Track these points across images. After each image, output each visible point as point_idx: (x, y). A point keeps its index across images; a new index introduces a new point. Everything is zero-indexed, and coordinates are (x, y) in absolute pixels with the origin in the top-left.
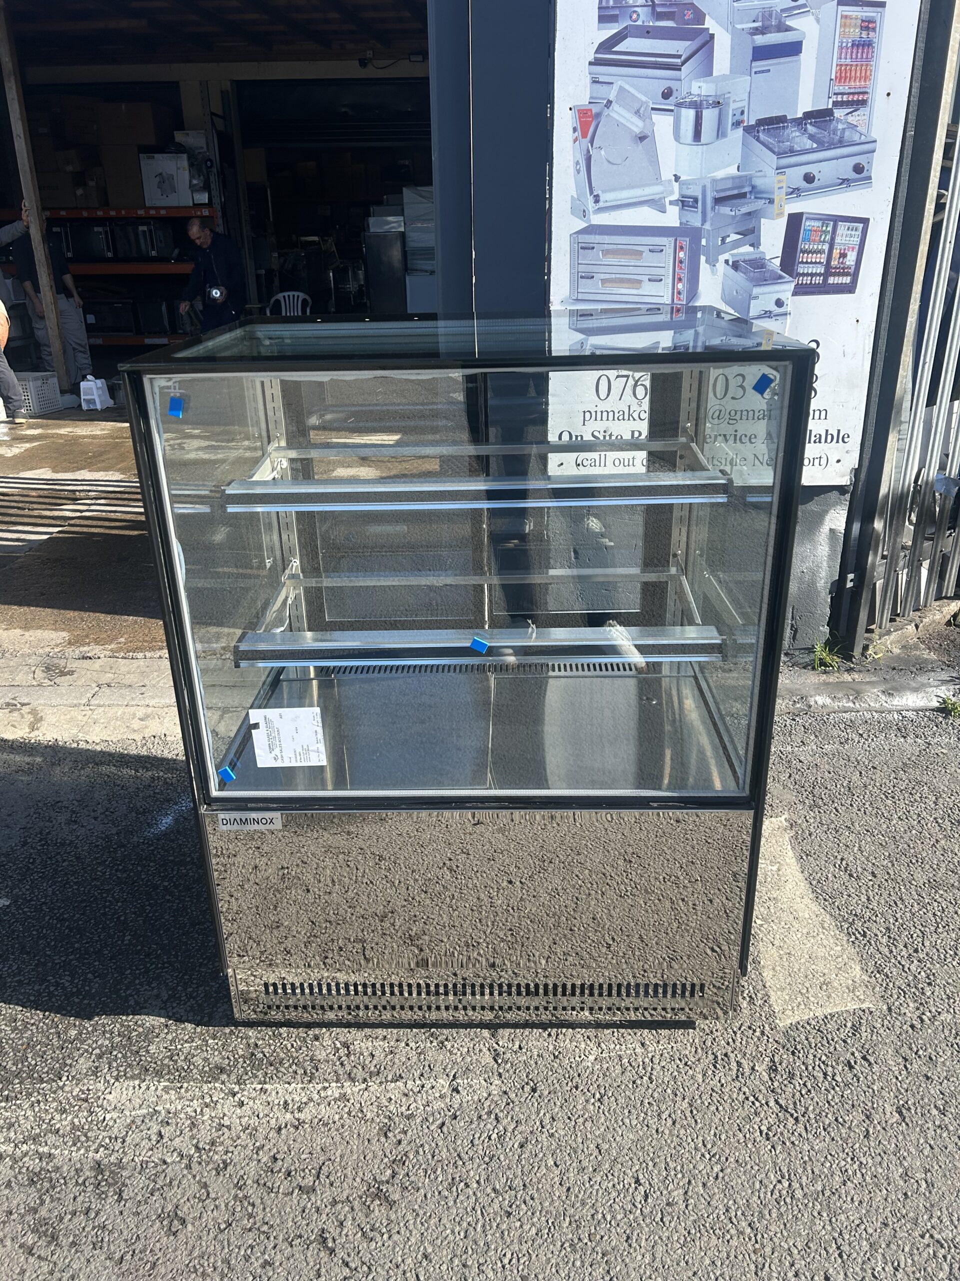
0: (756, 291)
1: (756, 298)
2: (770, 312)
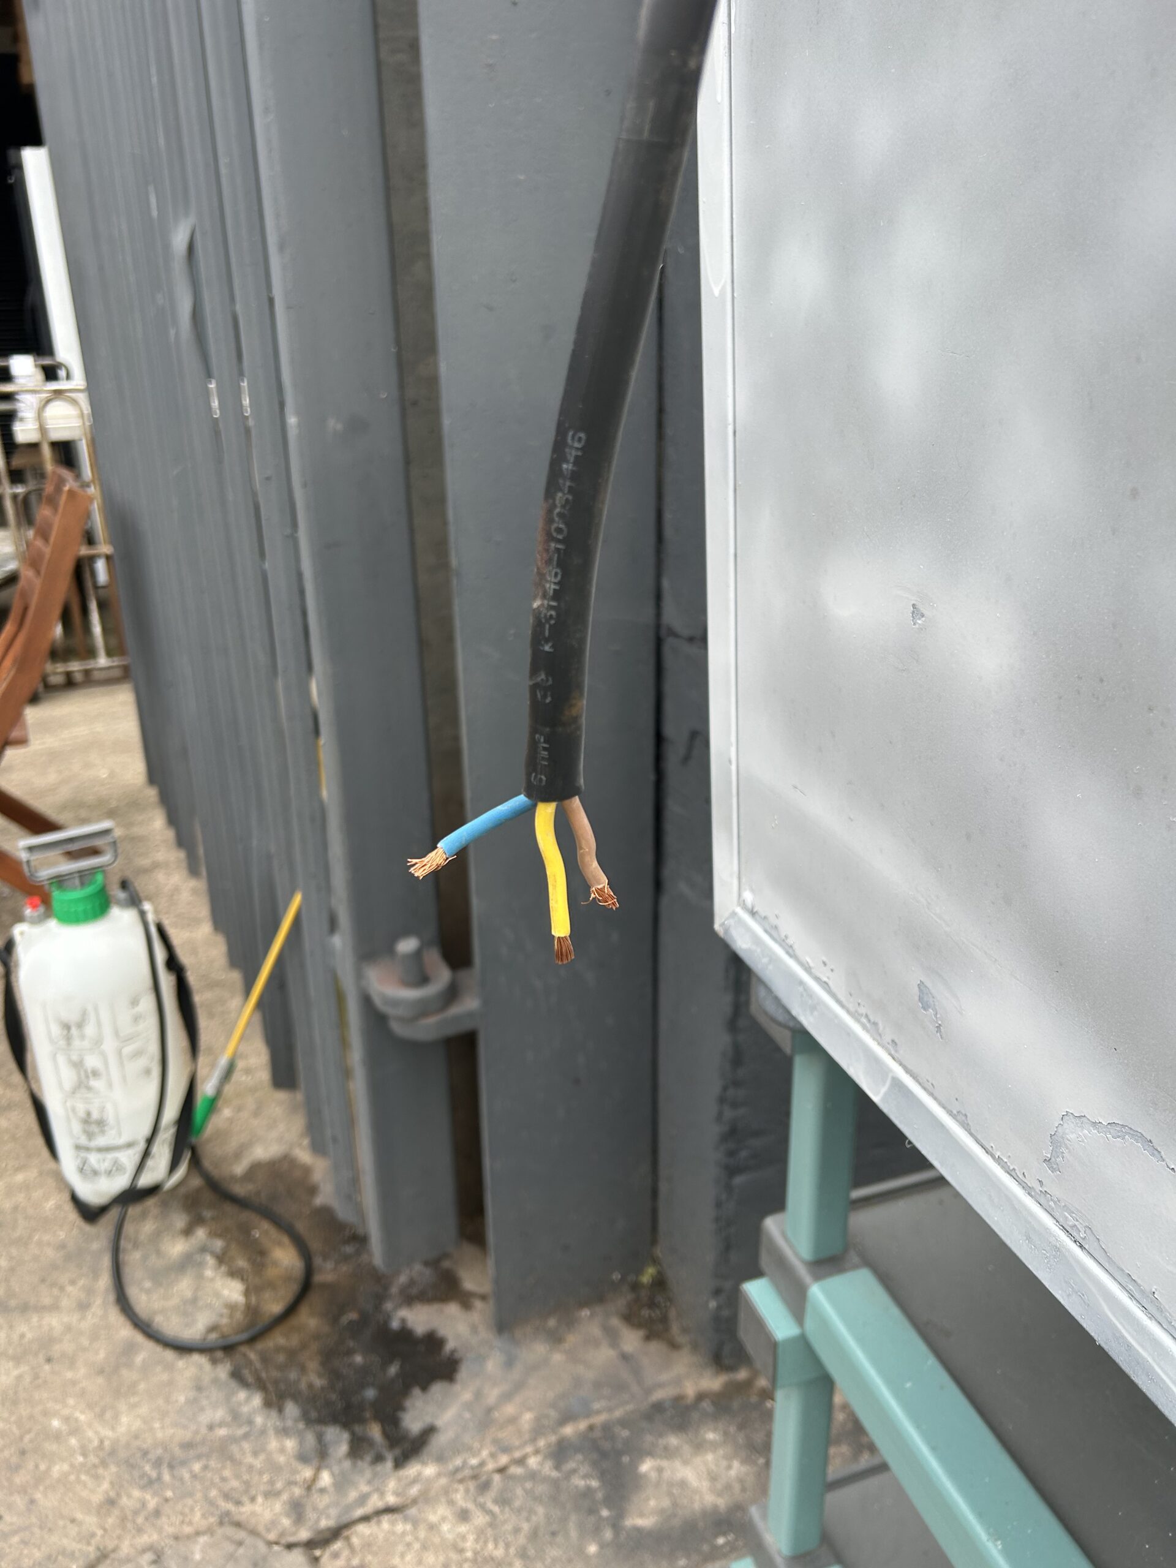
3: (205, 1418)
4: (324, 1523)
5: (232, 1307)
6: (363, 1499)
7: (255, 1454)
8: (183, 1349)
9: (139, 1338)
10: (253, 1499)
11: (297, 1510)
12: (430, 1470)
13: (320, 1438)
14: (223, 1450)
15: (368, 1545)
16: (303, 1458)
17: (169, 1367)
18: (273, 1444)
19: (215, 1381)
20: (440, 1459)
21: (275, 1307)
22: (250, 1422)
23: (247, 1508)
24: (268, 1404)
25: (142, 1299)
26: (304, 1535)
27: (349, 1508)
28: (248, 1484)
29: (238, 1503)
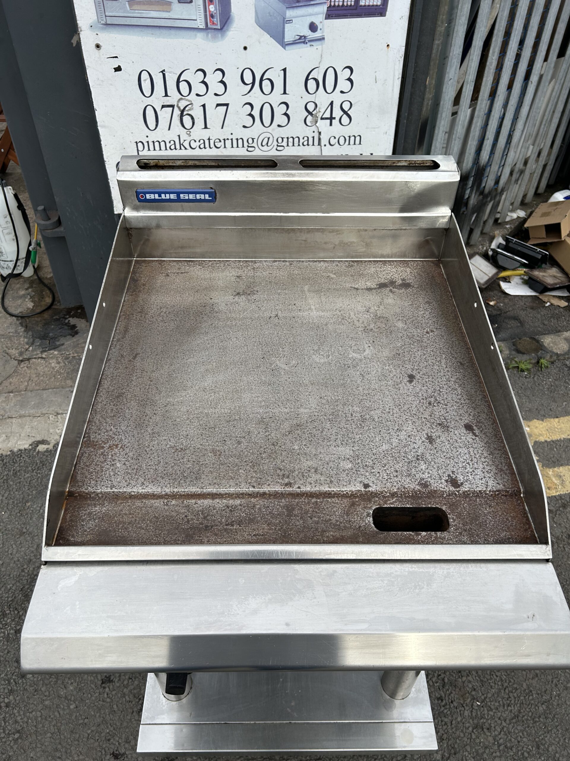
0: (290, 13)
1: (290, 21)
2: (305, 37)
3: (9, 331)
4: (25, 357)
5: (28, 309)
6: (38, 354)
7: (17, 340)
8: (12, 315)
9: (3, 311)
10: (12, 349)
11: (21, 354)
12: (56, 353)
13: (33, 341)
14: (10, 338)
15: (33, 363)
16: (27, 343)
17: (6, 318)
18: (22, 339)
19: (15, 324)
20: (59, 351)
21: (38, 311)
22: (19, 334)
23: (10, 351)
24: (25, 331)
25: (7, 302)
26: (21, 359)
27: (33, 355)
28: (12, 346)
29: (9, 349)
